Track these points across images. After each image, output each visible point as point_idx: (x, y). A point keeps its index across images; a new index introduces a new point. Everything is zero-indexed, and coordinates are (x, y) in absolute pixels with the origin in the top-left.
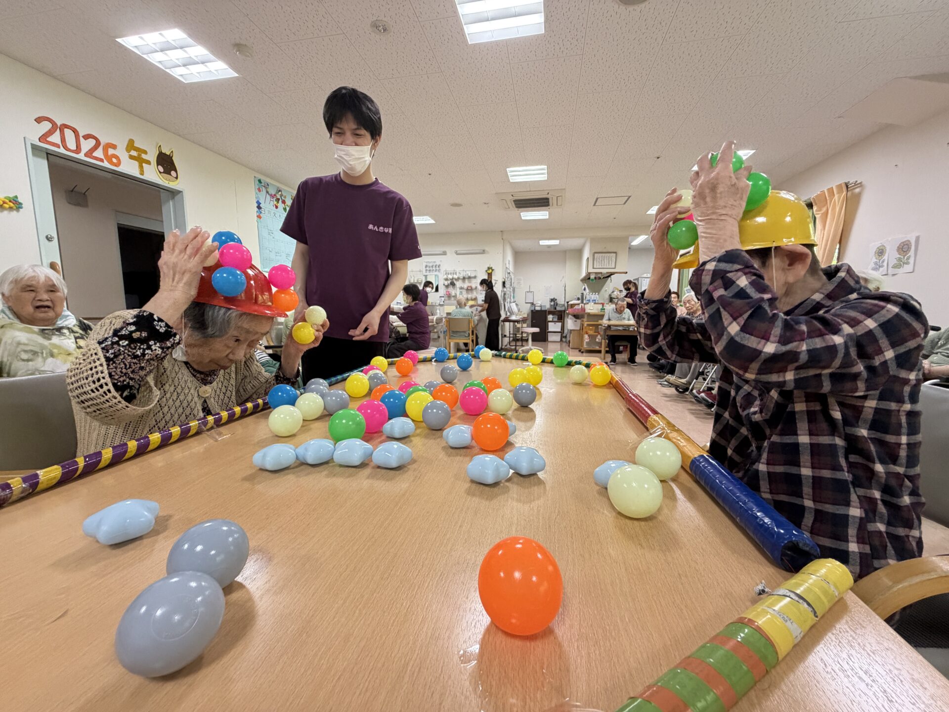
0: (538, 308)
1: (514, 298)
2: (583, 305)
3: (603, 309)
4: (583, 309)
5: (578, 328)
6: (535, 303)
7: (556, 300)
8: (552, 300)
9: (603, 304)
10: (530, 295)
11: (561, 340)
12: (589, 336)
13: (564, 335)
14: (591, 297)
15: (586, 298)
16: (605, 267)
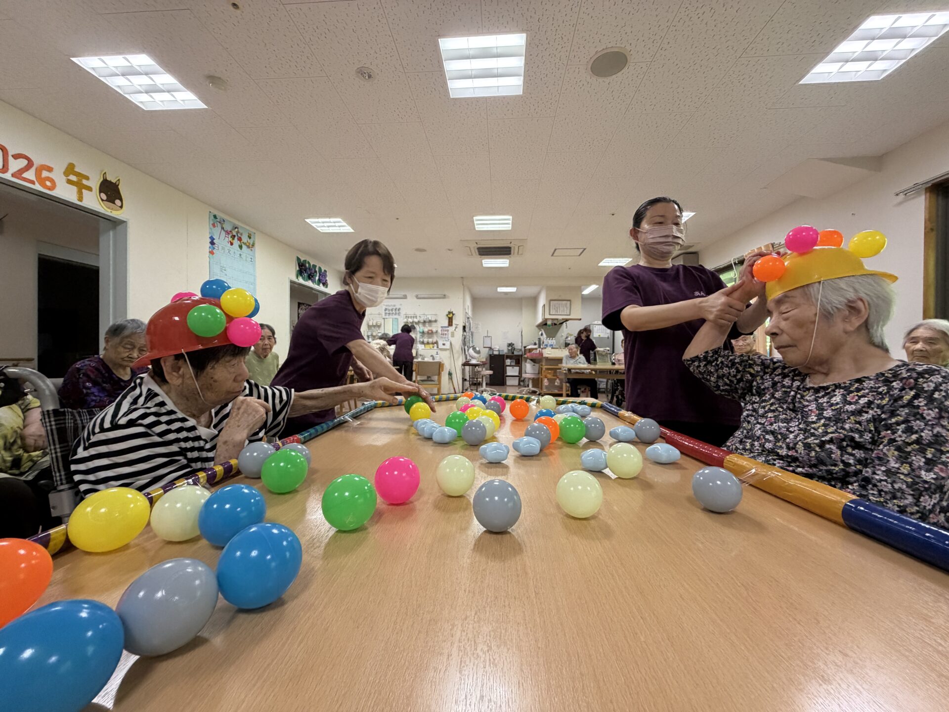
0: (496, 353)
2: (540, 349)
4: (541, 354)
5: (537, 372)
7: (513, 344)
8: (510, 345)
10: (488, 340)
12: (548, 379)
13: (522, 379)
14: (548, 342)
15: (543, 343)
16: (561, 313)
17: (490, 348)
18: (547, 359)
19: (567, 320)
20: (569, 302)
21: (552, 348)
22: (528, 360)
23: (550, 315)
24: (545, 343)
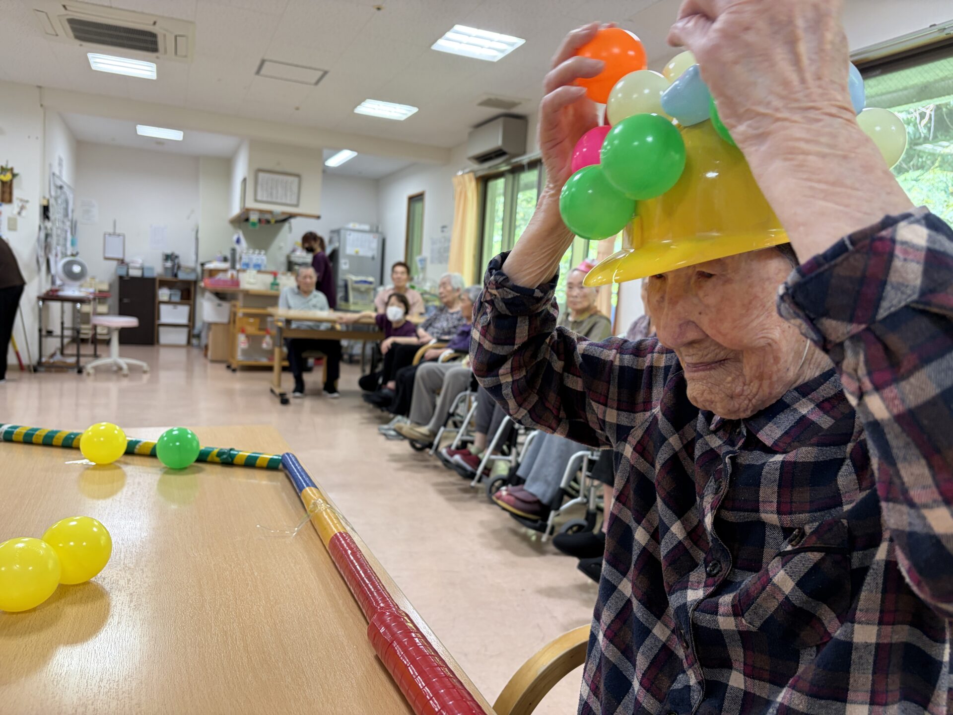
0: (135, 273)
1: (73, 244)
2: (235, 273)
3: (275, 284)
4: (236, 282)
5: (225, 320)
6: (127, 260)
7: (177, 257)
8: (167, 257)
9: (275, 274)
10: (114, 242)
11: (189, 342)
12: (248, 337)
13: (196, 331)
14: (251, 259)
15: (241, 258)
16: (279, 201)
17: (122, 262)
18: (247, 294)
19: (292, 216)
20: (296, 180)
21: (259, 272)
22: (208, 295)
23: (256, 200)
24: (245, 259)
